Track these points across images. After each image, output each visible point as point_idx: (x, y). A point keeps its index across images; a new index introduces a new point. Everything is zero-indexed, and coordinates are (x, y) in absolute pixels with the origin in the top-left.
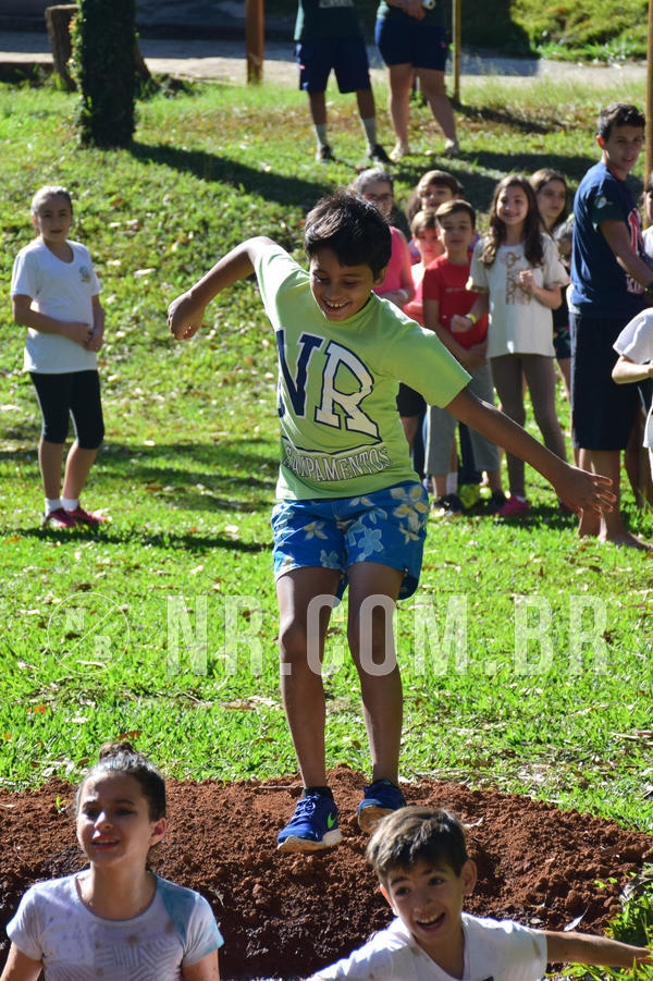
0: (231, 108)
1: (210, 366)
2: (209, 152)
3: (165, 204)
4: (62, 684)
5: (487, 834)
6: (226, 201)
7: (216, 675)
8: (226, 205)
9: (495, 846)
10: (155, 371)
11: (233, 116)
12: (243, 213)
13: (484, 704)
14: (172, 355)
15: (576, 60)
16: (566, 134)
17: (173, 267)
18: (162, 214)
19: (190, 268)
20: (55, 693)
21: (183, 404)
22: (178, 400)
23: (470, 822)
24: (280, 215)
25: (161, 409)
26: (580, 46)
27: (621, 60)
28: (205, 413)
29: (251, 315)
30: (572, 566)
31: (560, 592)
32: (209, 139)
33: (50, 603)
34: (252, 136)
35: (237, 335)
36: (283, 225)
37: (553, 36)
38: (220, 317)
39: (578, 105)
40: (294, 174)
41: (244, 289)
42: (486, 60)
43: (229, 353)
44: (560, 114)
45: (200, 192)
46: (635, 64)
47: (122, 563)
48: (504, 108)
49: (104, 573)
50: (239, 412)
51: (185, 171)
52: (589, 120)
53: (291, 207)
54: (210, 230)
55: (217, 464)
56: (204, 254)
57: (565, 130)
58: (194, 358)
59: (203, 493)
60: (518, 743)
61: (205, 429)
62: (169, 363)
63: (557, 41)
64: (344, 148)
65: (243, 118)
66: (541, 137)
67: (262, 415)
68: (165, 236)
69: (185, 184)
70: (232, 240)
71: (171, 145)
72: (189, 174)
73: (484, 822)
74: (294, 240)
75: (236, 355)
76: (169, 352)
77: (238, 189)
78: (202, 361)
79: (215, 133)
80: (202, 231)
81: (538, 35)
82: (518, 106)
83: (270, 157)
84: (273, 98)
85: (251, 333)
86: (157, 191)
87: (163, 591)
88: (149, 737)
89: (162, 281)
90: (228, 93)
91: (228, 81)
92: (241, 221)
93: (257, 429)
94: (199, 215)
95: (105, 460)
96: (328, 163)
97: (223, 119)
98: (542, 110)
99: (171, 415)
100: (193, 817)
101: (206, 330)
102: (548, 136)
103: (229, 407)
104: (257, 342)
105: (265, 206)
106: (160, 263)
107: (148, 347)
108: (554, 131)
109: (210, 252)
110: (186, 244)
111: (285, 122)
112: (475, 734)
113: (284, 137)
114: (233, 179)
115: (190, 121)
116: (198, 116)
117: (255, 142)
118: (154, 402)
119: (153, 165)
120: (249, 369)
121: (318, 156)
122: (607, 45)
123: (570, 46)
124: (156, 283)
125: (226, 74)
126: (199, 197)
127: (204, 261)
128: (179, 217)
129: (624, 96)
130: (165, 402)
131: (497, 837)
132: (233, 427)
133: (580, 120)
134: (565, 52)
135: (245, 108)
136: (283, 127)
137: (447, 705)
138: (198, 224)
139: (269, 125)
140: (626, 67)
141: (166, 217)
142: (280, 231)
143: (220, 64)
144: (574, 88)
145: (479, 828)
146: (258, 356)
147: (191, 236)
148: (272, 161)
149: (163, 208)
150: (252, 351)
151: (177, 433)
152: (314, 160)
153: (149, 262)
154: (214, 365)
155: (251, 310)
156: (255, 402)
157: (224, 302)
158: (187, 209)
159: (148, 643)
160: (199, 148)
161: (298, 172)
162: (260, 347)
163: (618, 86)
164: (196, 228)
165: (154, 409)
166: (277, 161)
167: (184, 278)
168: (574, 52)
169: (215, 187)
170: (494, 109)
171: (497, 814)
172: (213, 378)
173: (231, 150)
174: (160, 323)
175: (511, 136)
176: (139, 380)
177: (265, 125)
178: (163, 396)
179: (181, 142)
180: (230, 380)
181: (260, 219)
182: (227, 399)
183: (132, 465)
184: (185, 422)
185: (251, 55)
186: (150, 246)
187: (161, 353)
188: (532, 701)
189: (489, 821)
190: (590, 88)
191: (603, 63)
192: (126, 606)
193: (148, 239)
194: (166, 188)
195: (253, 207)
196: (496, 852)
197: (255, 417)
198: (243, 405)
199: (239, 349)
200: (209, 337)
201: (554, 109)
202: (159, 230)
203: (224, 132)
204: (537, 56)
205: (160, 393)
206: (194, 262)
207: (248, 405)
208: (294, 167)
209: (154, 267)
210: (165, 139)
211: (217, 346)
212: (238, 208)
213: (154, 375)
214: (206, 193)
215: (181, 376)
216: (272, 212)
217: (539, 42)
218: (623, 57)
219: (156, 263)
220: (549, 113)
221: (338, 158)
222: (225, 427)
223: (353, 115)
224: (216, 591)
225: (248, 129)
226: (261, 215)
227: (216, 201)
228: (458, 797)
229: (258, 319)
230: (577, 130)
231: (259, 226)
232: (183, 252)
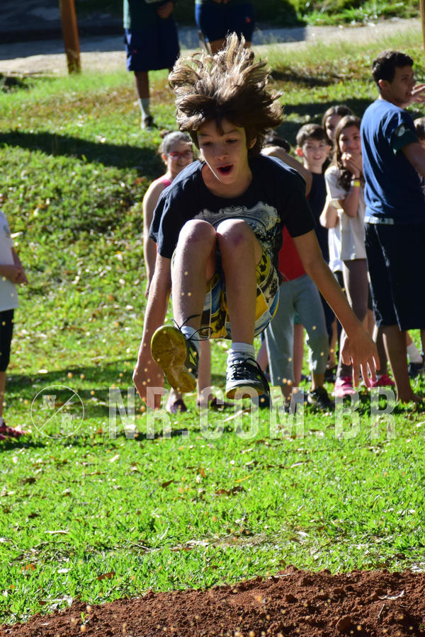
0: (63, 95)
1: (79, 306)
2: (52, 132)
3: (23, 178)
4: (40, 548)
5: (409, 602)
6: (73, 170)
7: (157, 530)
8: (73, 174)
9: (417, 609)
10: (35, 315)
11: (67, 102)
12: (88, 178)
13: (372, 524)
14: (47, 300)
15: (337, 23)
16: (344, 84)
17: (37, 229)
18: (22, 187)
19: (51, 229)
20: (37, 555)
21: (63, 339)
22: (58, 336)
23: (394, 595)
24: (119, 176)
25: (45, 344)
26: (339, 11)
27: (374, 19)
28: (82, 343)
29: (107, 260)
30: (412, 422)
31: (409, 441)
32: (50, 121)
33: (7, 495)
34: (85, 115)
35: (98, 278)
36: (123, 185)
37: (315, 6)
38: (81, 265)
39: (349, 60)
40: (125, 142)
41: (98, 240)
42: (266, 31)
43: (93, 293)
44: (336, 68)
45: (51, 166)
46: (387, 21)
47: (52, 461)
48: (288, 68)
49: (40, 470)
50: (109, 339)
51: (36, 150)
52: (361, 70)
53: (127, 169)
54: (63, 196)
55: (103, 381)
56: (61, 216)
57: (343, 81)
58: (65, 300)
59: (97, 404)
60: (405, 548)
61: (85, 355)
62: (45, 307)
63: (319, 9)
64: (162, 117)
65: (75, 102)
66: (324, 89)
67: (130, 339)
68: (27, 205)
69: (37, 160)
70: (82, 202)
71: (21, 130)
72: (39, 152)
73: (405, 593)
74: (133, 195)
75: (99, 294)
76: (44, 298)
77: (81, 159)
78: (72, 303)
79: (54, 116)
80: (57, 197)
81: (302, 6)
82: (300, 66)
83: (104, 130)
84: (94, 83)
85: (109, 275)
86: (15, 169)
87: (93, 476)
88: (122, 576)
89: (30, 241)
90: (56, 83)
91: (52, 73)
92: (88, 186)
93: (128, 351)
94: (52, 184)
95: (12, 388)
96: (152, 130)
97: (58, 104)
98: (321, 67)
99: (54, 348)
100: (186, 615)
101: (72, 277)
102: (330, 88)
103: (101, 337)
104: (115, 282)
105: (106, 171)
106: (26, 227)
107: (26, 296)
108: (333, 83)
109: (66, 213)
110: (45, 209)
111: (110, 101)
112: (370, 547)
113: (112, 113)
114: (77, 152)
115: (32, 109)
116: (37, 104)
117: (89, 120)
118: (39, 339)
119: (8, 149)
120: (112, 304)
121: (143, 125)
122: (361, 9)
123: (330, 13)
124: (25, 243)
125: (50, 68)
126: (50, 170)
127: (62, 221)
128: (36, 188)
129: (384, 48)
130: (48, 338)
131: (417, 603)
132: (108, 351)
133: (354, 72)
134: (327, 18)
135: (74, 93)
136: (110, 104)
137: (344, 529)
138: (53, 191)
139: (98, 105)
140: (379, 24)
141: (25, 189)
142: (120, 190)
143: (42, 60)
144: (343, 46)
145: (402, 599)
146: (117, 293)
147: (48, 202)
148: (106, 134)
149: (22, 182)
150: (112, 289)
151: (64, 361)
152: (140, 129)
153: (17, 227)
154: (83, 305)
155: (106, 257)
156: (121, 330)
157: (83, 252)
158: (41, 181)
159: (93, 514)
160: (45, 130)
161: (128, 140)
162: (118, 285)
163: (378, 41)
164: (51, 195)
165: (40, 345)
166: (110, 133)
167: (47, 237)
168: (335, 17)
169: (62, 160)
170: (282, 71)
171: (414, 587)
172: (84, 314)
173: (71, 128)
174: (32, 275)
175: (298, 91)
176: (24, 323)
177: (94, 106)
178: (45, 334)
179: (27, 127)
180: (97, 315)
181: (103, 182)
182: (98, 330)
183: (35, 389)
184: (68, 352)
185: (69, 50)
186: (16, 214)
187: (38, 300)
188: (408, 518)
189: (409, 592)
190: (355, 45)
191: (360, 24)
192: (67, 490)
193: (13, 208)
194: (22, 165)
195: (96, 173)
196: (418, 614)
197: (124, 342)
198: (112, 333)
199: (101, 289)
200: (75, 283)
201: (331, 65)
202: (21, 201)
203: (62, 115)
204: (304, 24)
205: (42, 332)
206: (53, 223)
207: (116, 333)
208: (125, 136)
209: (22, 231)
210: (14, 126)
211: (83, 289)
212: (83, 175)
213: (35, 318)
214: (55, 166)
215: (57, 316)
216: (112, 175)
217: (304, 12)
218: (376, 17)
219: (22, 227)
220: (328, 69)
221: (159, 125)
222: (102, 352)
223: (165, 89)
224: (136, 471)
225: (81, 110)
226: (103, 179)
227: (64, 171)
228: (382, 578)
229: (113, 263)
230: (353, 80)
231: (103, 187)
232: (43, 216)
